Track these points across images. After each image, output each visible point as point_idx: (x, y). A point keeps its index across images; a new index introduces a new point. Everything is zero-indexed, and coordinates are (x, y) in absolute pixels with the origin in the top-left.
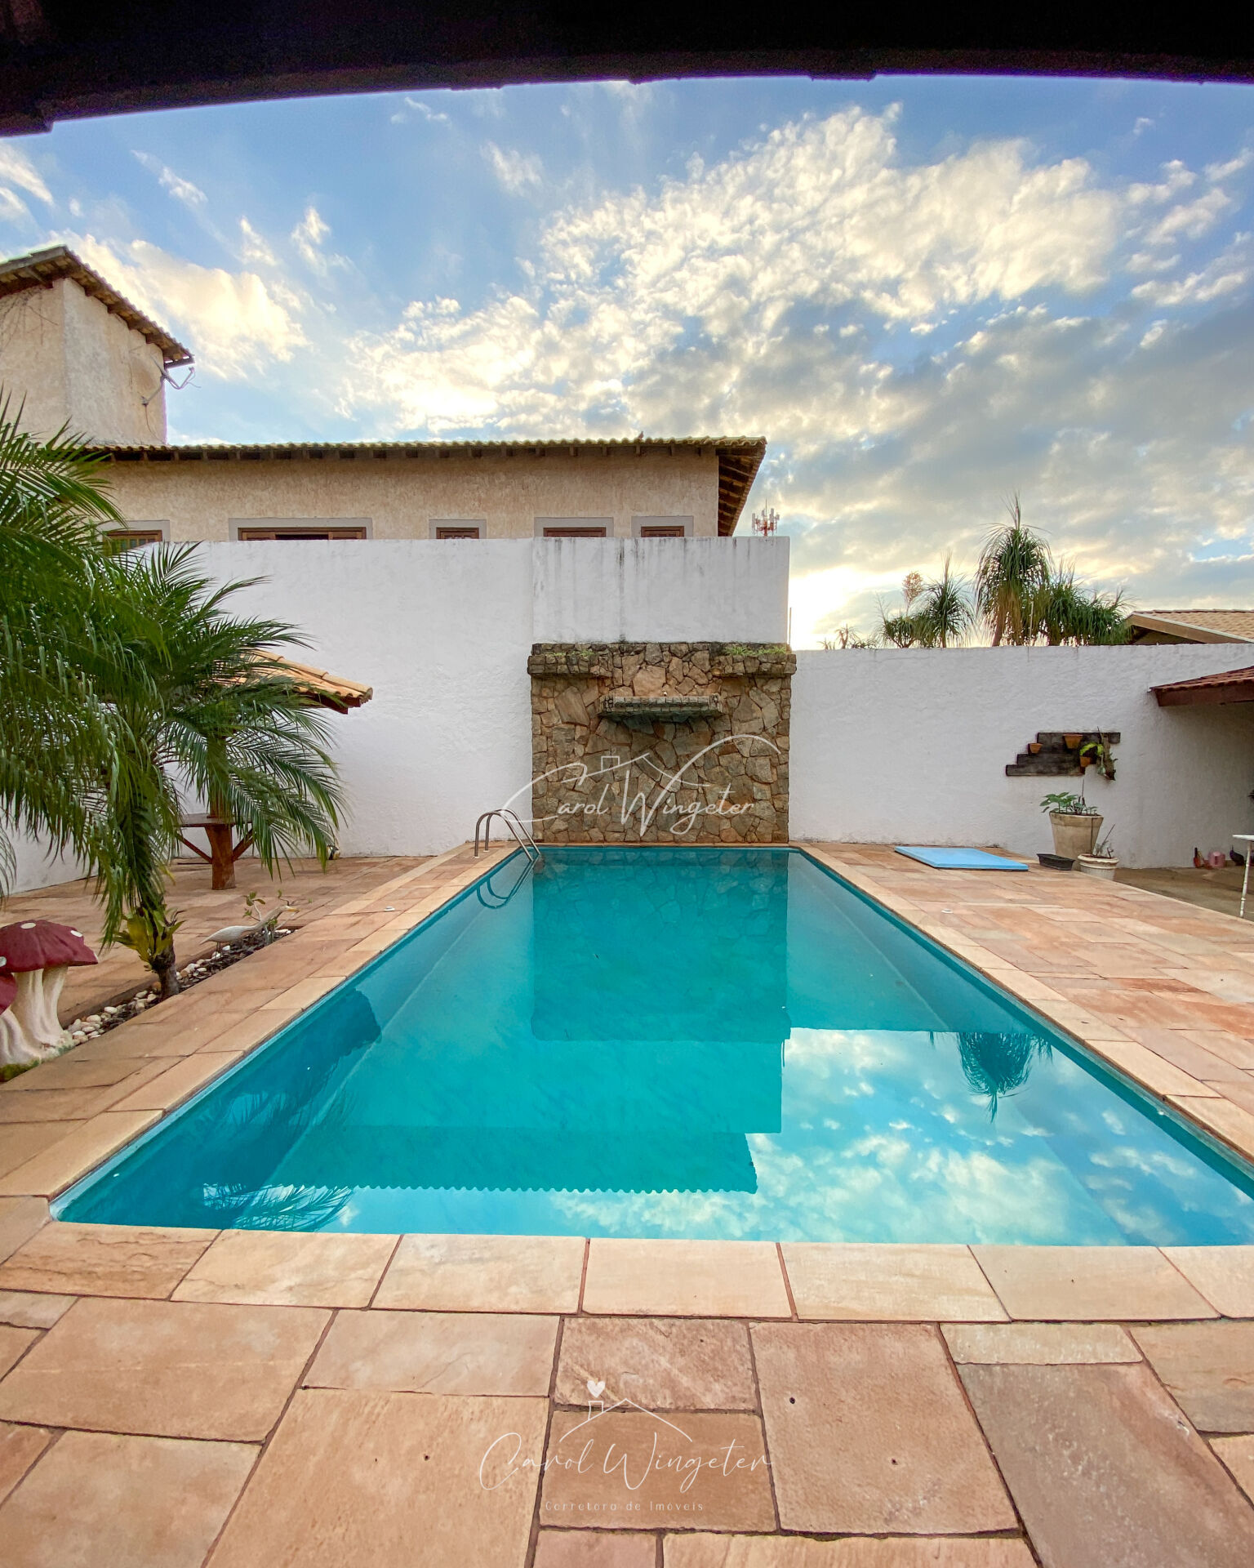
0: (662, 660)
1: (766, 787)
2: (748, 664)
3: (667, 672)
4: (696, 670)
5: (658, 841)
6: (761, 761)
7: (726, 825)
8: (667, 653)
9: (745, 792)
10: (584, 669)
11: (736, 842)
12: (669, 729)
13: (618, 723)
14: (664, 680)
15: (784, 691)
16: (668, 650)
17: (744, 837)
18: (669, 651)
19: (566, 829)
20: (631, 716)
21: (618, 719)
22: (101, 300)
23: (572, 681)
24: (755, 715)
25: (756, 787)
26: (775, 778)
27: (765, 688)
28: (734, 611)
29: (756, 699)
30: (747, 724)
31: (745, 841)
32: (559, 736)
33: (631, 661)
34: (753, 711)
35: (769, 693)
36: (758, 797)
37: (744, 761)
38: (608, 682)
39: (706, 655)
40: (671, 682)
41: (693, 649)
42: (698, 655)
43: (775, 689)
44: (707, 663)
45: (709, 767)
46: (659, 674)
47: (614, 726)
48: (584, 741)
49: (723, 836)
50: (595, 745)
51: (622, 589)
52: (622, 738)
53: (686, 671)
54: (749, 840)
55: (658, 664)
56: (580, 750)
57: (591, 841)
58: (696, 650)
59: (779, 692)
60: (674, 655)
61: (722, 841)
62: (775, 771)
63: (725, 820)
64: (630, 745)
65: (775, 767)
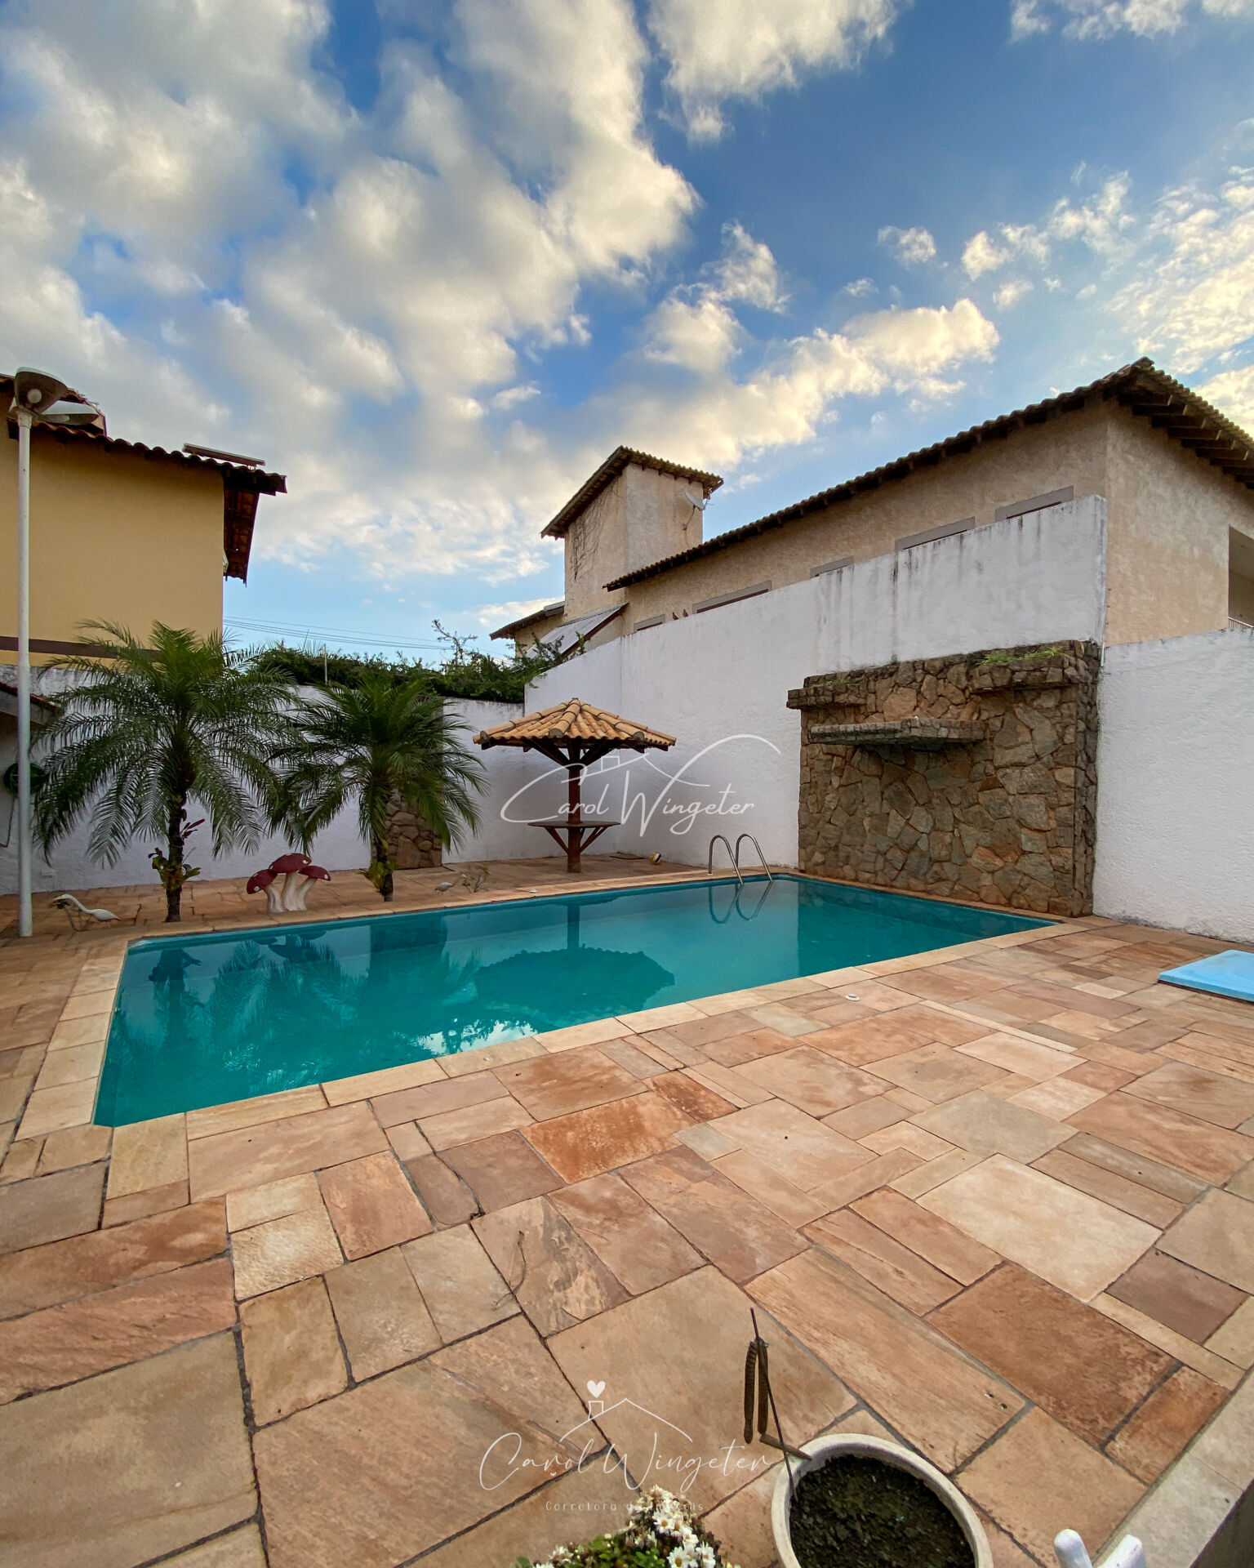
0: (915, 680)
1: (1036, 835)
2: (996, 675)
3: (919, 693)
4: (952, 688)
5: (909, 889)
6: (1033, 800)
7: (987, 880)
8: (920, 671)
9: (1011, 840)
10: (829, 699)
11: (998, 904)
12: (920, 758)
13: (870, 753)
14: (914, 703)
15: (1065, 706)
16: (921, 667)
17: (1009, 899)
18: (923, 669)
19: (824, 863)
20: (881, 745)
21: (872, 748)
22: (654, 468)
23: (831, 711)
24: (1020, 739)
25: (1024, 835)
26: (1053, 824)
27: (1035, 704)
28: (1020, 607)
29: (1026, 718)
30: (1011, 752)
31: (1009, 904)
32: (819, 766)
33: (882, 685)
34: (1018, 734)
35: (1040, 709)
36: (1027, 847)
37: (1011, 799)
38: (863, 709)
39: (962, 668)
40: (922, 705)
41: (948, 664)
42: (952, 670)
43: (1051, 703)
44: (964, 678)
45: (966, 805)
46: (910, 695)
47: (866, 756)
48: (840, 771)
49: (983, 892)
50: (849, 777)
51: (894, 607)
52: (873, 769)
53: (940, 690)
54: (1014, 903)
55: (909, 685)
56: (836, 782)
57: (844, 878)
58: (952, 664)
59: (1057, 707)
60: (927, 672)
61: (982, 900)
62: (1052, 814)
63: (985, 875)
64: (880, 777)
65: (1053, 809)
